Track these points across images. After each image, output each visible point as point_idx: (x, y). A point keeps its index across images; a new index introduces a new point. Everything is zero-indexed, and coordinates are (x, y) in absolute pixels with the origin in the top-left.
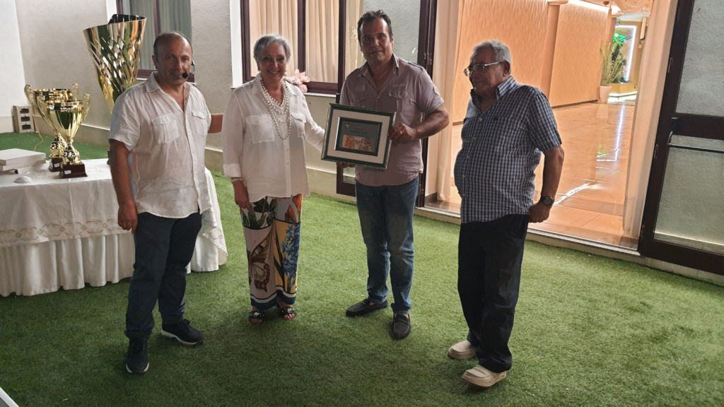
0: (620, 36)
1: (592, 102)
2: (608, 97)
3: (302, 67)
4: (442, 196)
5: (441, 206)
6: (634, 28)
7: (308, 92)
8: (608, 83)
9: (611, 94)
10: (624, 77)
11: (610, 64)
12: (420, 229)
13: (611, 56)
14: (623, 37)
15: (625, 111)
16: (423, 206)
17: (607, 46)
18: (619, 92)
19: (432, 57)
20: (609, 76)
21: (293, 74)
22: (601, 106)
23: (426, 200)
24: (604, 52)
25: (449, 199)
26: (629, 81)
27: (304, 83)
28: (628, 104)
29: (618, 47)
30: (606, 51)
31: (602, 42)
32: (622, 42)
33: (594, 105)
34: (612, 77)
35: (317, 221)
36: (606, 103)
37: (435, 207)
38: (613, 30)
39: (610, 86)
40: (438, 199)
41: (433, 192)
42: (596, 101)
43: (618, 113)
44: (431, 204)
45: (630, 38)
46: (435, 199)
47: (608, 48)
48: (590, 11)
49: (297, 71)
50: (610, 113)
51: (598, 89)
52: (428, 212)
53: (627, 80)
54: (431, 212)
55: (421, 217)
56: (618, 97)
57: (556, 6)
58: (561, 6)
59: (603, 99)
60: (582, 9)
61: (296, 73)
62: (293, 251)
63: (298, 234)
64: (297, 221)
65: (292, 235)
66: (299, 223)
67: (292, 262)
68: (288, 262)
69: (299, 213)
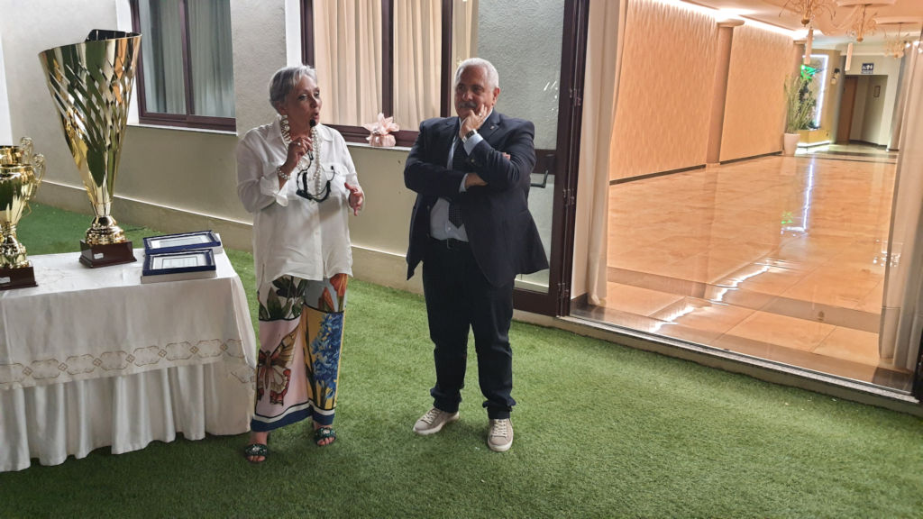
0: (808, 68)
1: (774, 154)
2: (796, 147)
3: (388, 110)
4: (595, 298)
5: (593, 314)
6: (826, 57)
7: (396, 145)
8: (796, 129)
9: (800, 144)
10: (814, 121)
11: (797, 104)
12: (565, 352)
13: (798, 94)
14: (811, 69)
15: (815, 168)
16: (568, 315)
17: (792, 81)
18: (808, 142)
20: (796, 120)
21: (374, 120)
22: (786, 159)
23: (572, 306)
24: (789, 88)
25: (605, 302)
26: (820, 127)
27: (391, 133)
28: (820, 157)
29: (806, 84)
30: (791, 88)
31: (787, 76)
32: (811, 75)
33: (776, 159)
34: (801, 122)
36: (793, 155)
37: (589, 316)
38: (801, 61)
39: (797, 135)
40: (590, 303)
41: (582, 292)
42: (780, 153)
43: (806, 170)
44: (579, 311)
45: (821, 70)
46: (585, 304)
47: (795, 82)
48: (771, 35)
49: (382, 115)
50: (797, 169)
51: (782, 138)
52: (576, 324)
53: (817, 125)
54: (580, 324)
55: (565, 331)
56: (807, 147)
57: (728, 29)
58: (736, 29)
59: (788, 151)
60: (761, 33)
61: (380, 119)
62: (329, 351)
63: (337, 327)
64: (336, 310)
65: (329, 329)
66: (341, 313)
67: (329, 365)
68: (322, 365)
69: (341, 299)
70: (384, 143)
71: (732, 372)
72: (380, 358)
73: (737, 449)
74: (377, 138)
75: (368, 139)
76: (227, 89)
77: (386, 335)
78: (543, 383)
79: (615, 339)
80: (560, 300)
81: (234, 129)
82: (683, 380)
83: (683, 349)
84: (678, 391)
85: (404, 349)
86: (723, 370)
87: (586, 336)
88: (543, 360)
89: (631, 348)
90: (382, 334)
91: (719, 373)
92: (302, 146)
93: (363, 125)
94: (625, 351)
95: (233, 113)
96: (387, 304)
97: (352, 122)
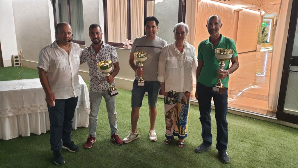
0: (265, 24)
2: (261, 49)
3: (129, 38)
6: (271, 20)
8: (260, 43)
9: (262, 48)
10: (267, 40)
11: (261, 35)
13: (261, 32)
15: (268, 55)
17: (259, 28)
18: (265, 47)
20: (261, 40)
21: (125, 41)
22: (258, 53)
26: (269, 42)
28: (269, 52)
29: (264, 28)
30: (259, 30)
31: (258, 26)
32: (266, 26)
33: (254, 52)
34: (262, 41)
36: (260, 51)
38: (262, 21)
39: (262, 44)
42: (256, 51)
43: (265, 56)
45: (269, 24)
47: (260, 28)
48: (252, 13)
49: (127, 39)
50: (261, 56)
51: (256, 46)
53: (268, 42)
56: (265, 49)
57: (238, 12)
58: (240, 12)
59: (258, 50)
60: (249, 13)
61: (127, 41)
62: (184, 116)
63: (187, 108)
64: (187, 103)
65: (184, 109)
67: (183, 121)
70: (128, 48)
72: (126, 109)
74: (126, 46)
75: (123, 46)
76: (82, 32)
81: (84, 44)
90: (127, 103)
93: (122, 43)
95: (84, 39)
96: (129, 95)
97: (119, 42)
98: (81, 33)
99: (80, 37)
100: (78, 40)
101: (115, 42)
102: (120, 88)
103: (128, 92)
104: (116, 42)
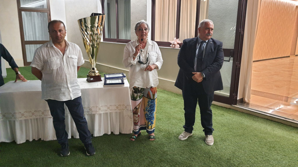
3: (177, 36)
4: (246, 100)
5: (245, 105)
12: (234, 117)
16: (236, 105)
19: (244, 31)
21: (173, 40)
23: (237, 102)
25: (250, 101)
27: (178, 44)
35: (181, 109)
37: (244, 105)
40: (244, 101)
41: (242, 98)
44: (240, 104)
46: (242, 101)
49: (175, 38)
52: (239, 108)
55: (235, 110)
61: (175, 39)
62: (150, 111)
63: (152, 104)
64: (152, 98)
65: (150, 104)
66: (154, 99)
67: (150, 115)
68: (148, 115)
69: (154, 95)
70: (176, 47)
71: (295, 127)
72: (172, 114)
73: (296, 153)
74: (174, 45)
75: (171, 46)
77: (174, 108)
78: (226, 126)
79: (253, 113)
80: (233, 99)
82: (277, 129)
83: (277, 118)
84: (275, 132)
85: (180, 112)
86: (291, 126)
87: (242, 112)
88: (226, 119)
89: (258, 117)
90: (173, 107)
91: (290, 127)
92: (139, 48)
93: (169, 42)
94: (256, 118)
96: (174, 98)
97: (166, 41)
98: (127, 32)
99: (126, 36)
100: (124, 39)
101: (161, 41)
102: (165, 90)
103: (174, 95)
104: (163, 41)
